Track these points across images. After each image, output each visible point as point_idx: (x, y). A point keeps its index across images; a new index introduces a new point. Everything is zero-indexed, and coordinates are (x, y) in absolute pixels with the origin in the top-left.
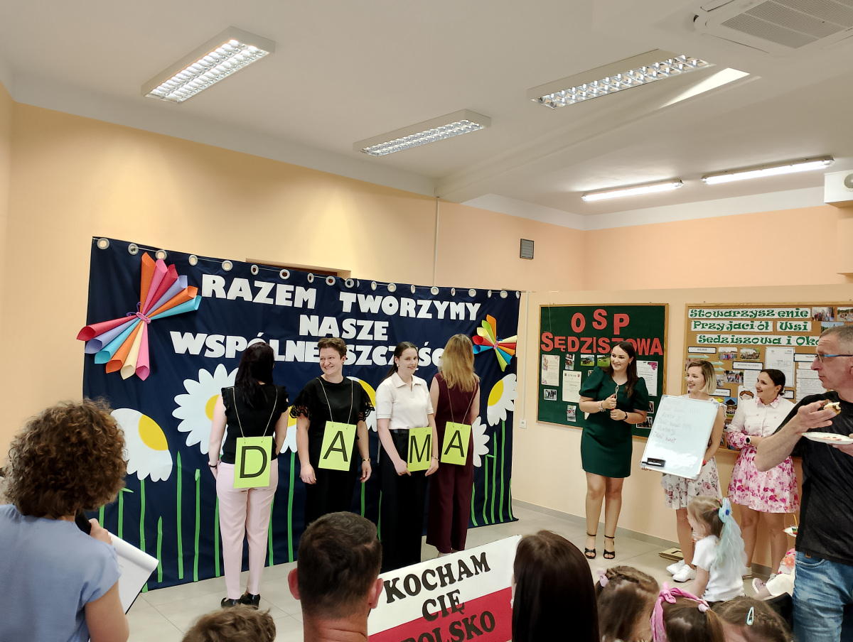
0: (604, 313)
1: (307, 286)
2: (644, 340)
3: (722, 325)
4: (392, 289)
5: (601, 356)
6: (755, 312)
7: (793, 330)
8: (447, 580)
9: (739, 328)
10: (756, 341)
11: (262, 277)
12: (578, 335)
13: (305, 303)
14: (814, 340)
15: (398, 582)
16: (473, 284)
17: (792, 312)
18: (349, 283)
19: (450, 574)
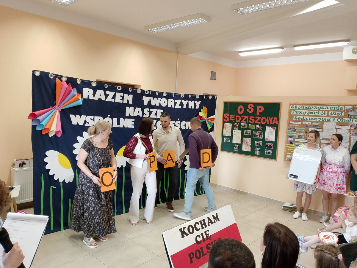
0: (253, 106)
1: (129, 94)
2: (270, 118)
3: (305, 112)
4: (165, 95)
5: (250, 124)
6: (320, 107)
7: (336, 115)
8: (204, 226)
9: (313, 114)
10: (320, 119)
11: (110, 89)
12: (240, 115)
13: (128, 101)
14: (345, 120)
15: (185, 228)
16: (198, 93)
17: (336, 108)
18: (147, 92)
19: (205, 223)
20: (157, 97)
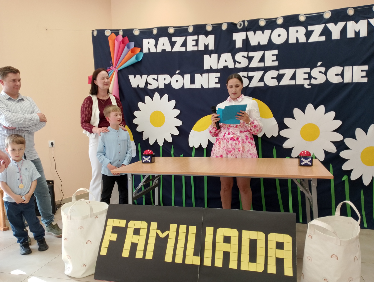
1: (207, 34)
18: (239, 25)
20: (263, 29)
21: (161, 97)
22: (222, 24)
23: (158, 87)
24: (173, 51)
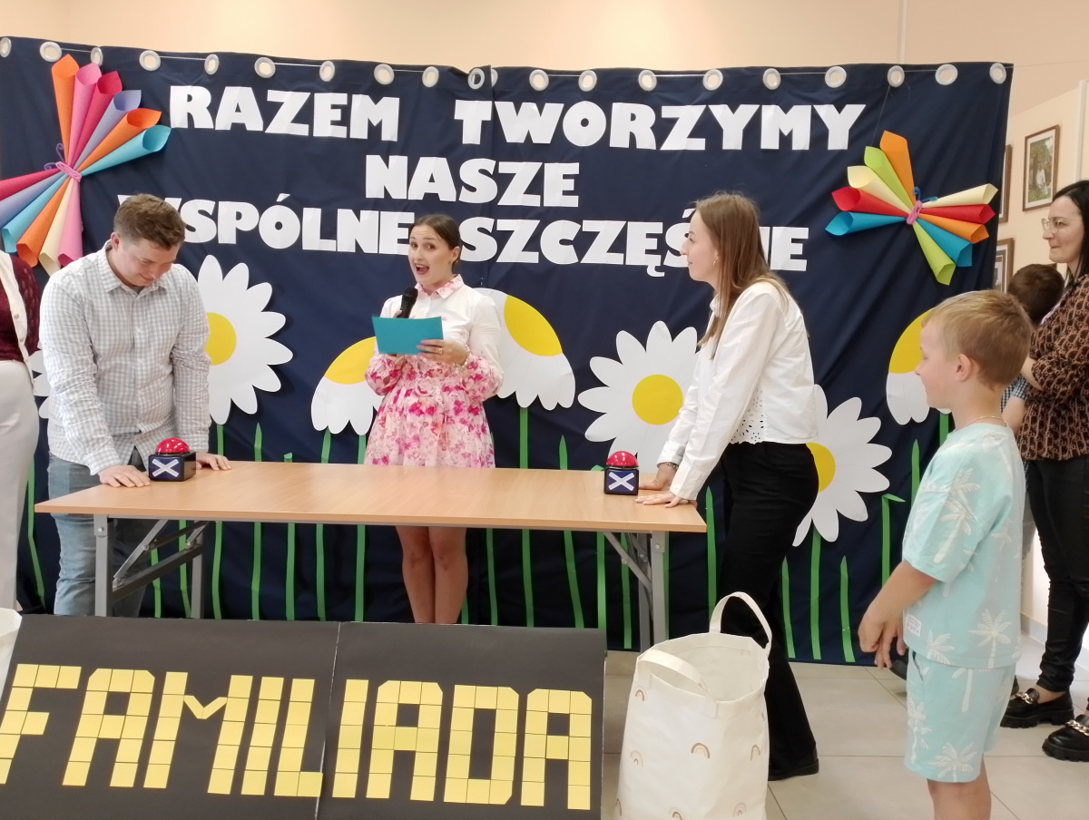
1: (377, 92)
4: (588, 83)
13: (375, 130)
18: (477, 79)
20: (540, 99)
21: (226, 270)
22: (424, 68)
23: (216, 238)
24: (270, 130)
